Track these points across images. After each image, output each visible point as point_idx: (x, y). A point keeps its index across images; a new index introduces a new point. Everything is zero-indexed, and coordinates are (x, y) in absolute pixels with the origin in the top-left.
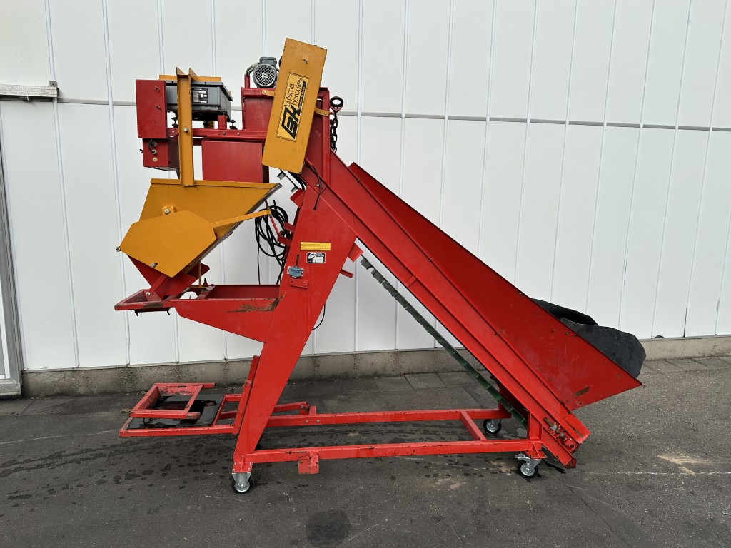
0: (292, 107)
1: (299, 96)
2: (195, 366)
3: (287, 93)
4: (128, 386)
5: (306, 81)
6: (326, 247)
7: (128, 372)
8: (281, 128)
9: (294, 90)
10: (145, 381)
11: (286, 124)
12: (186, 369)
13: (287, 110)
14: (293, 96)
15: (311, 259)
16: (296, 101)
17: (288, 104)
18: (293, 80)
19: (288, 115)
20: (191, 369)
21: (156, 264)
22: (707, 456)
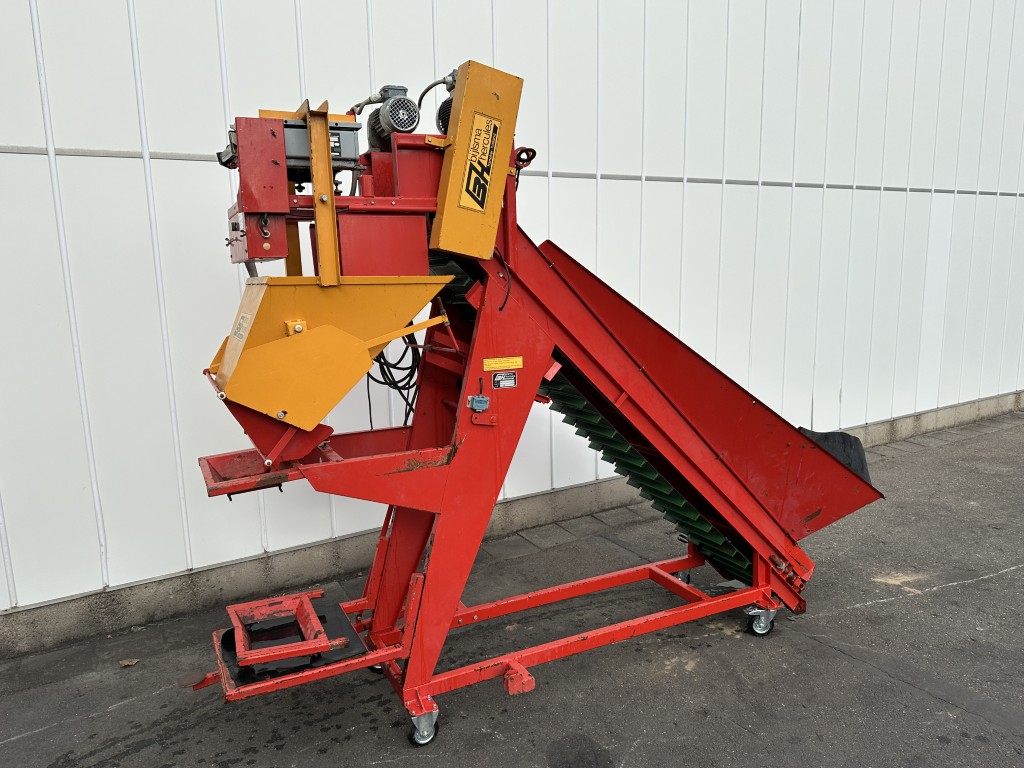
0: (480, 163)
1: (488, 146)
2: (219, 571)
3: (473, 142)
4: (107, 623)
5: (498, 124)
6: (517, 362)
7: (108, 598)
8: (465, 194)
9: (482, 138)
10: (139, 608)
11: (471, 188)
12: (204, 579)
13: (472, 167)
14: (481, 147)
15: (499, 382)
16: (484, 154)
17: (474, 159)
18: (481, 122)
19: (474, 175)
20: (213, 577)
21: (285, 413)
22: (917, 570)
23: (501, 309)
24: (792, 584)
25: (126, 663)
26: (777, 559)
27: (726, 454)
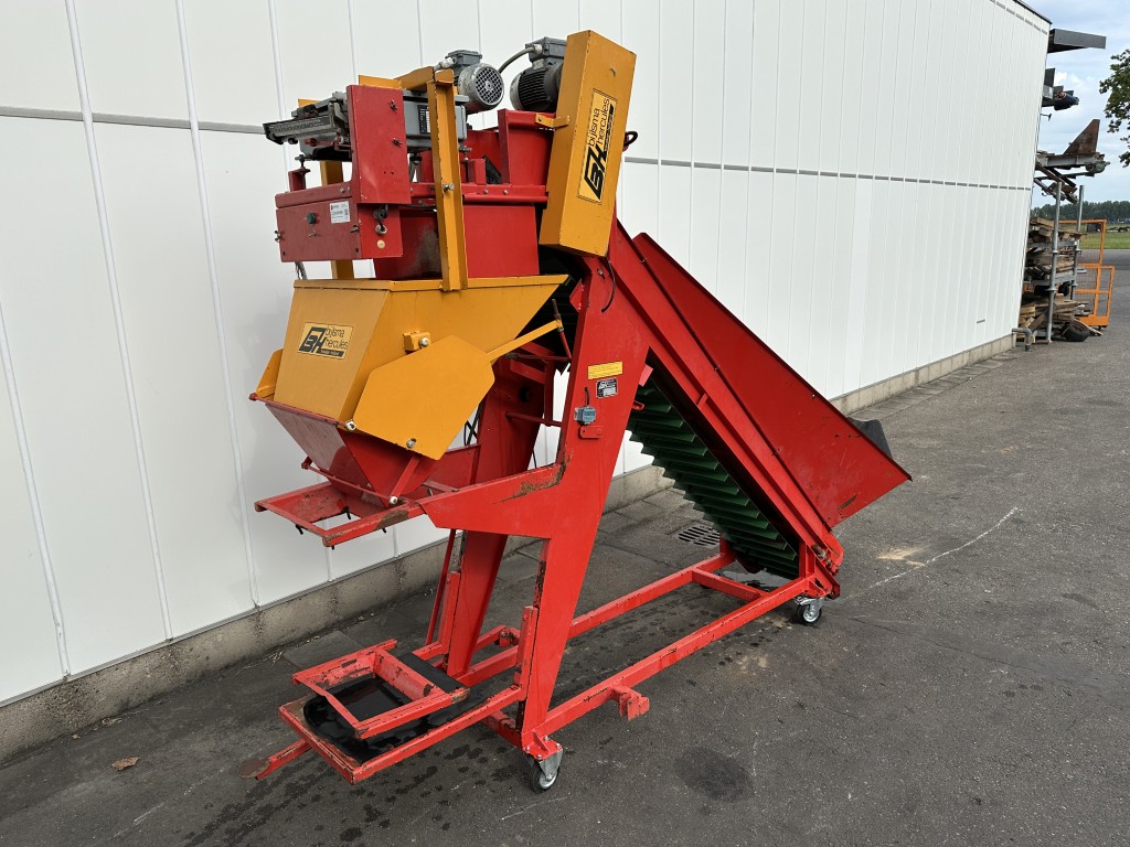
0: (597, 147)
1: (605, 128)
2: (204, 637)
3: (591, 124)
4: (71, 720)
5: (614, 103)
6: (616, 368)
7: (70, 690)
8: (584, 182)
9: (600, 119)
10: (109, 696)
11: (589, 177)
12: (187, 648)
13: (591, 152)
14: (599, 130)
15: (602, 390)
16: (601, 137)
17: (592, 143)
18: (599, 101)
19: (592, 161)
20: (197, 645)
21: (414, 440)
22: (911, 544)
23: (603, 311)
24: (830, 570)
25: (123, 764)
26: (819, 548)
27: (781, 449)
